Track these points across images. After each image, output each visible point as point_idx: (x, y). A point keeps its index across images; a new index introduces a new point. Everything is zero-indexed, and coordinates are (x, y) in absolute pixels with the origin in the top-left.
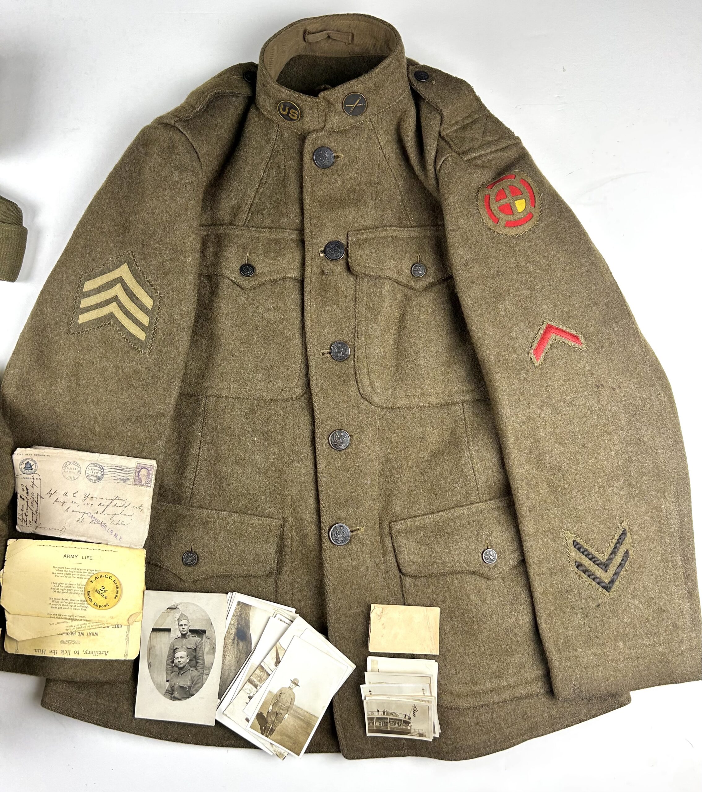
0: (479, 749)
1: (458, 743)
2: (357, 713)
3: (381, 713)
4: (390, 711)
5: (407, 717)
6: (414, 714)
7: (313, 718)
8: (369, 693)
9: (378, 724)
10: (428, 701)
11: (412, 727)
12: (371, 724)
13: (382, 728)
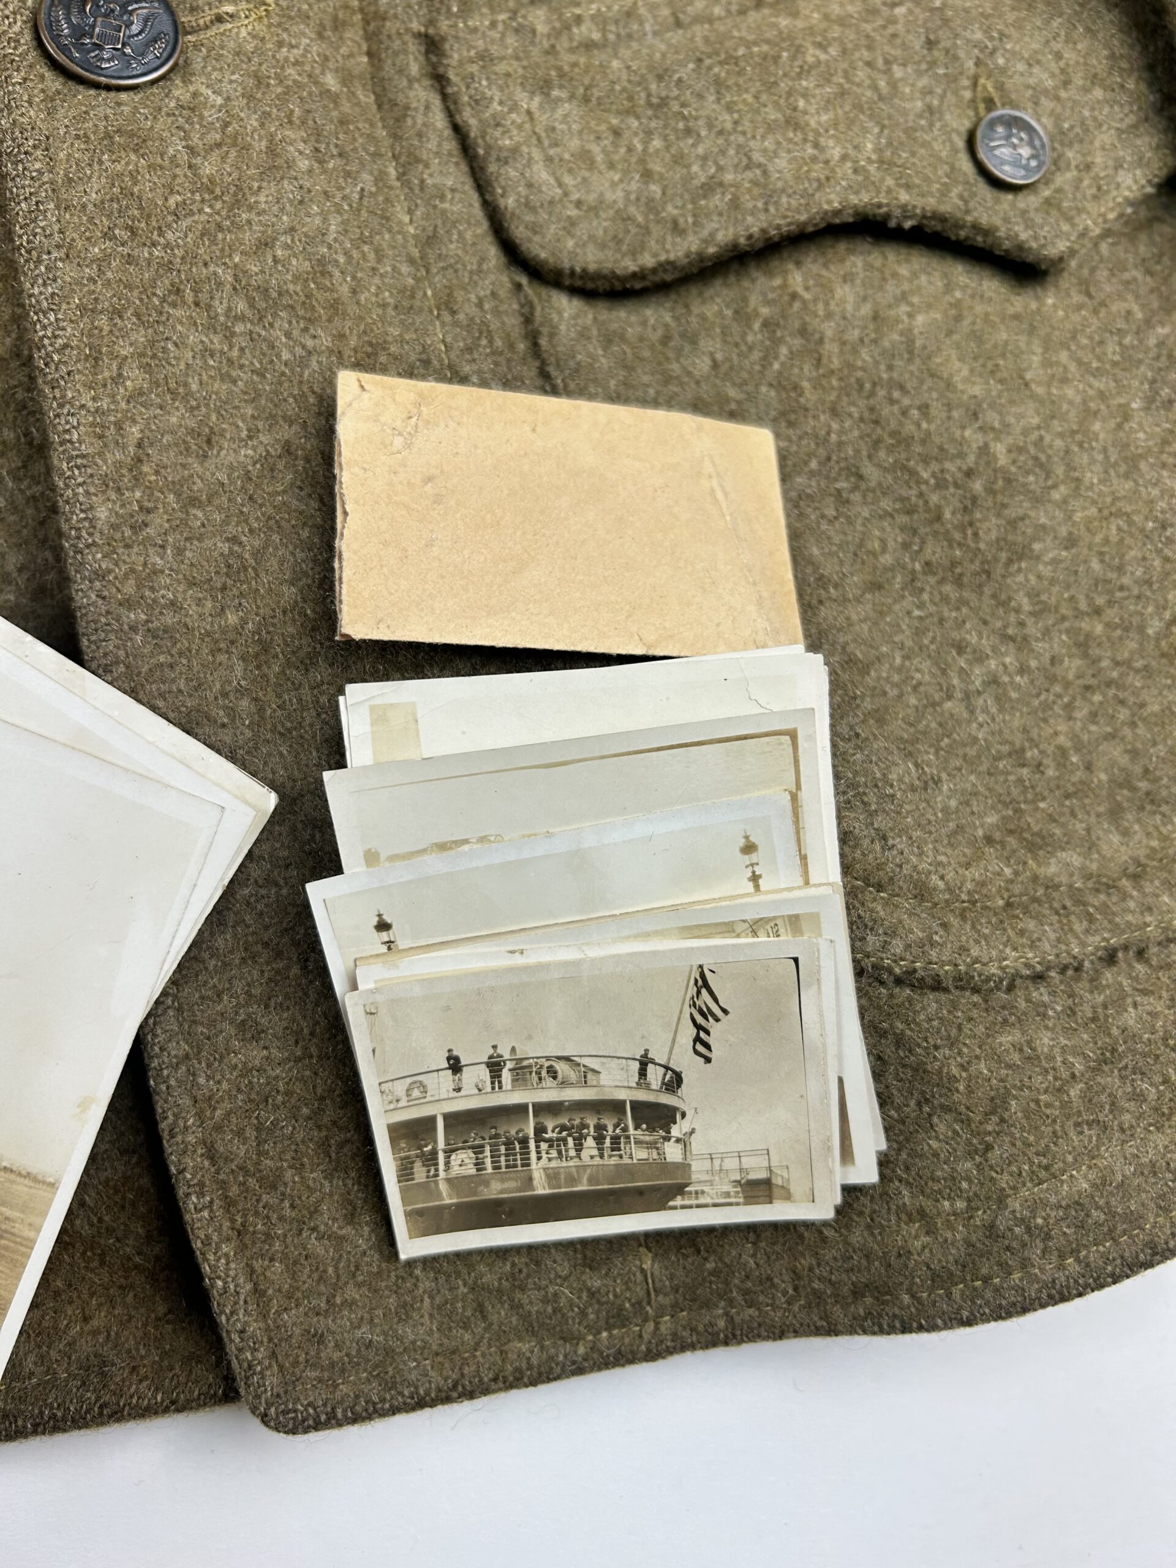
0: (1134, 1220)
1: (1001, 1201)
2: (317, 1113)
3: (476, 1075)
4: (533, 1050)
5: (655, 1075)
6: (701, 1044)
7: (21, 1188)
8: (375, 942)
9: (463, 1163)
10: (794, 922)
11: (697, 1145)
12: (420, 1173)
13: (496, 1190)
